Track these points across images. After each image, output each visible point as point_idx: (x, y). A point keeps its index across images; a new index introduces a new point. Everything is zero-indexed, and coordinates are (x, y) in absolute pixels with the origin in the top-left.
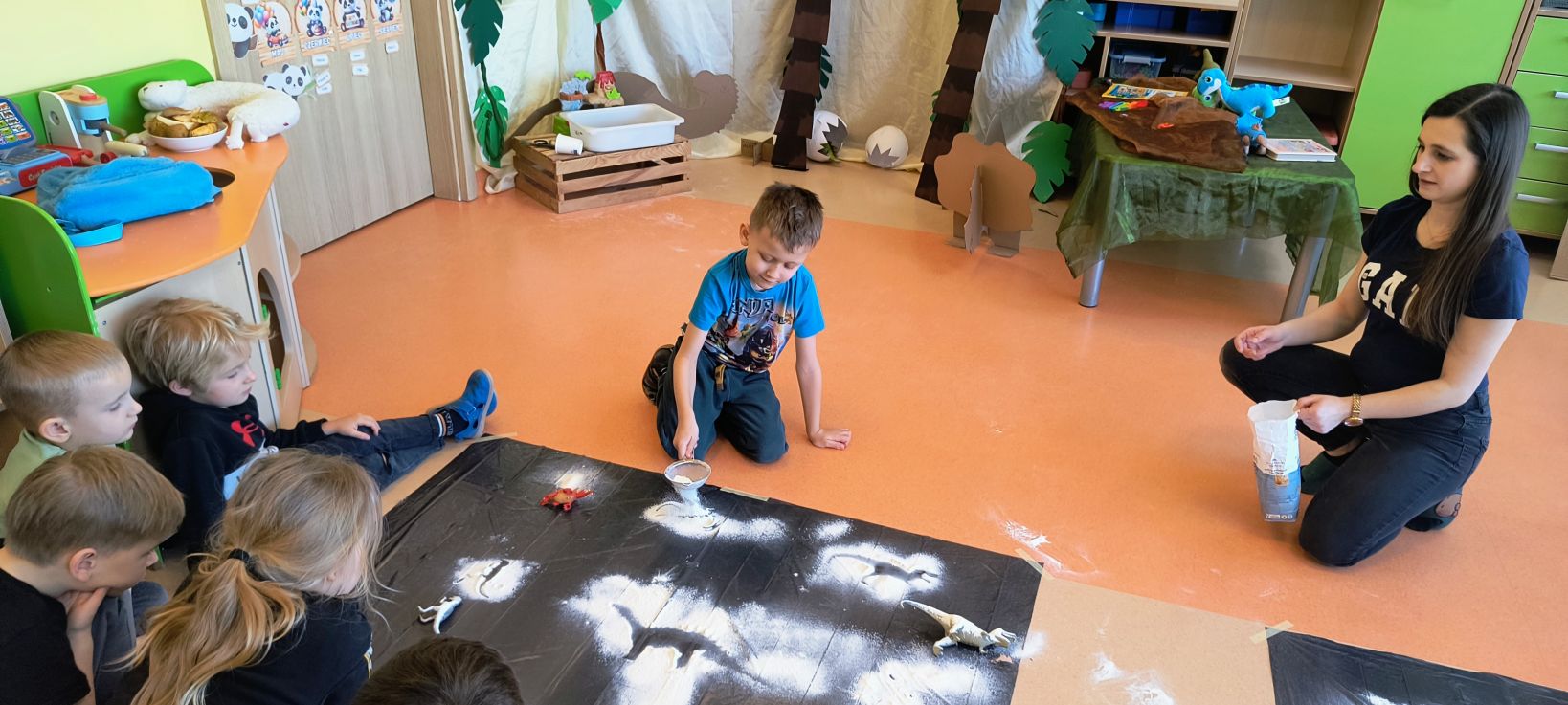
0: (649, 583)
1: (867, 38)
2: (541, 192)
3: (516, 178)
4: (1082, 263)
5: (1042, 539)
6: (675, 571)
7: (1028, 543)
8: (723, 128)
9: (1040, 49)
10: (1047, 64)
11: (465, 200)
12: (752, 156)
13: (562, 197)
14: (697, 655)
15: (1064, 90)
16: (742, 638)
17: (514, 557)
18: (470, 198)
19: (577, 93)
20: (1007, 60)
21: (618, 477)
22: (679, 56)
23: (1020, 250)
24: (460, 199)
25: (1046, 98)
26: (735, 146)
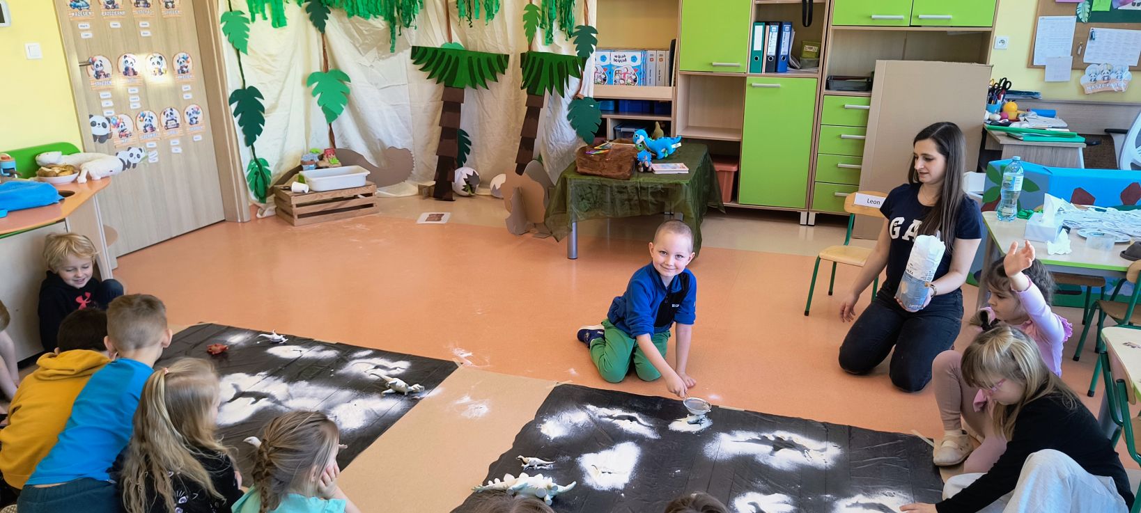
0: (254, 375)
1: (487, 124)
2: (286, 216)
3: (276, 208)
4: (561, 233)
5: (470, 354)
6: (271, 371)
7: (461, 356)
8: (406, 179)
9: (573, 126)
10: (578, 133)
11: (242, 222)
12: (424, 195)
13: (296, 217)
14: (263, 400)
16: (289, 393)
18: (245, 220)
19: (312, 160)
20: (555, 133)
22: (379, 140)
24: (239, 221)
26: (415, 190)
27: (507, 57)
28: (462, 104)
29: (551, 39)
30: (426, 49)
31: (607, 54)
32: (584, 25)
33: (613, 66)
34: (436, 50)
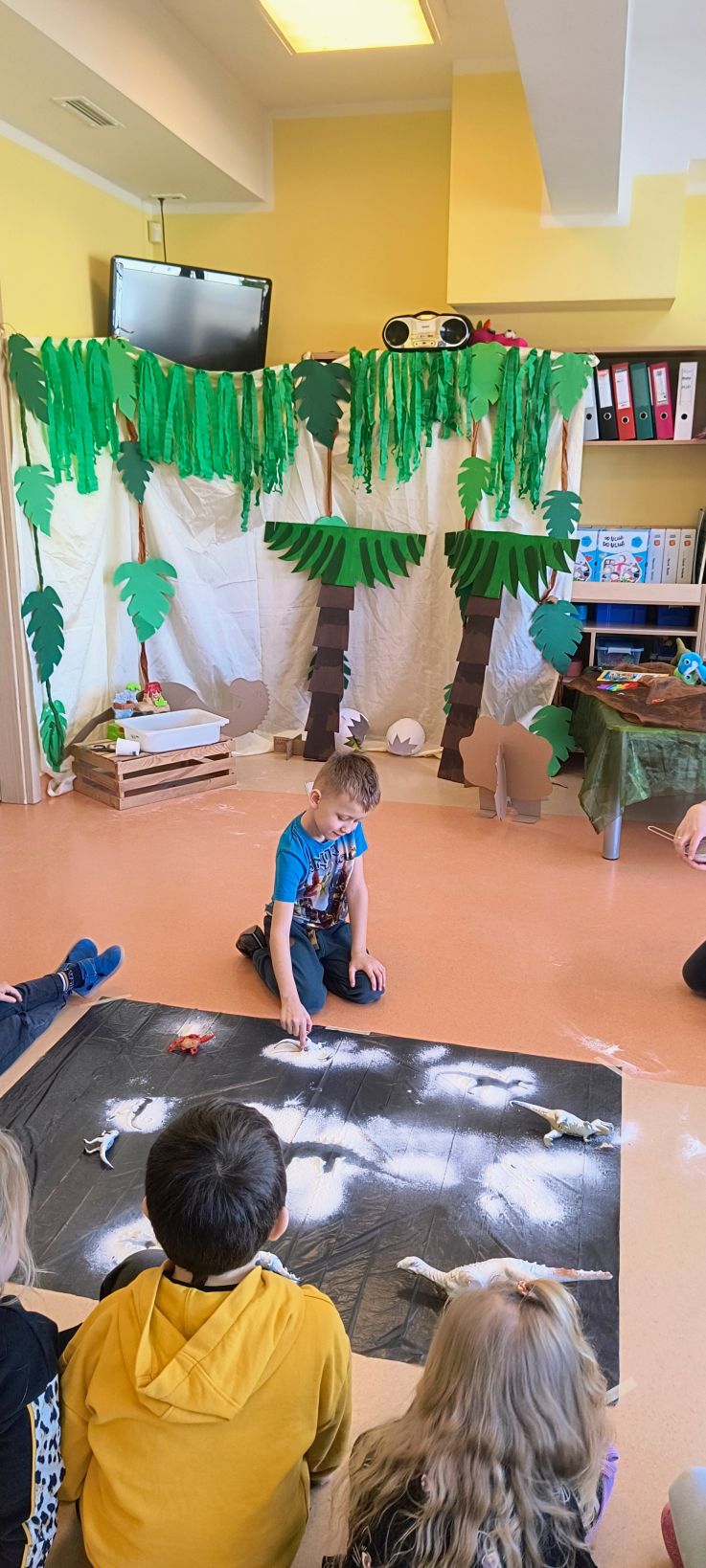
0: (282, 1107)
1: (381, 643)
2: (101, 792)
3: (74, 781)
4: (602, 820)
5: (615, 1048)
6: (303, 1096)
7: (604, 1052)
8: (256, 728)
9: (537, 645)
10: (544, 657)
11: (30, 804)
12: (285, 751)
13: (122, 795)
14: (339, 1161)
15: (561, 678)
16: (375, 1145)
17: (156, 1094)
18: (35, 801)
19: (128, 702)
20: (508, 654)
21: (231, 1025)
22: (214, 667)
23: (542, 817)
24: (26, 802)
25: (546, 686)
26: (270, 745)
27: (423, 538)
28: (350, 611)
29: (506, 512)
30: (290, 527)
31: (592, 534)
32: (560, 488)
33: (602, 553)
34: (306, 529)
